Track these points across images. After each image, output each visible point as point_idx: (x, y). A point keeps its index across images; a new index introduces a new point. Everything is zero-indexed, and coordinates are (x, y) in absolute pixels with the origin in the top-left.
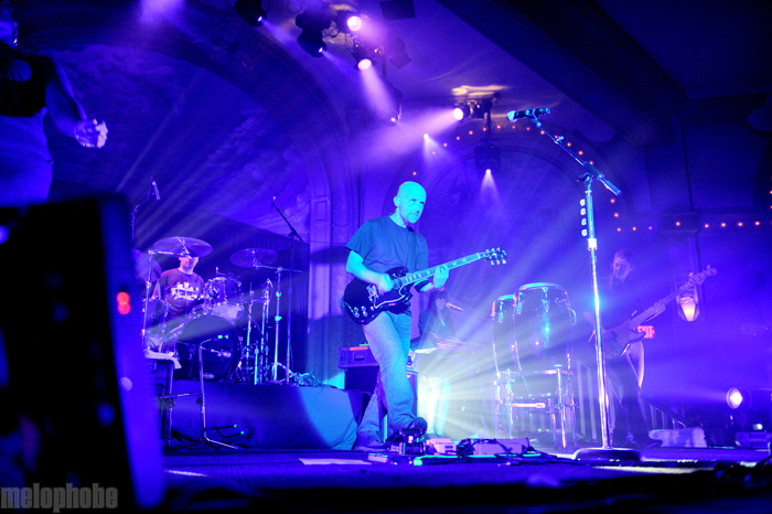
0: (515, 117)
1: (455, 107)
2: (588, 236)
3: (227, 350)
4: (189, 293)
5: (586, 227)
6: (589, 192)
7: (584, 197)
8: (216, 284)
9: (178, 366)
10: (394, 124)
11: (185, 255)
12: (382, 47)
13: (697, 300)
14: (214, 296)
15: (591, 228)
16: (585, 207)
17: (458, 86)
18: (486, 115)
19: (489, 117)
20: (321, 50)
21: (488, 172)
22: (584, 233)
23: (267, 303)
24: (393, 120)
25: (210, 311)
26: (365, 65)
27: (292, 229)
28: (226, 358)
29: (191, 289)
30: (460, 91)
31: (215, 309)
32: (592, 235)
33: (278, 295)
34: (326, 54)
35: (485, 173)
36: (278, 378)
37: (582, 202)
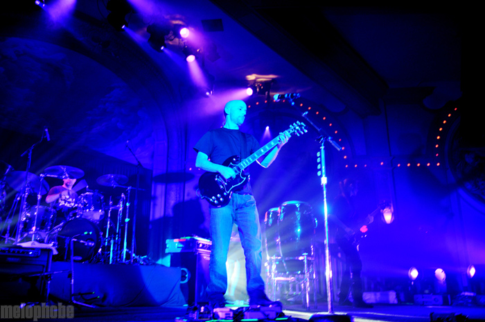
0: (278, 98)
1: (247, 87)
2: (321, 176)
3: (92, 241)
4: (69, 202)
5: (321, 170)
6: (322, 148)
7: (320, 150)
8: (86, 197)
9: (55, 252)
10: (207, 96)
11: (66, 178)
12: (202, 49)
13: (392, 210)
14: (84, 204)
15: (324, 171)
16: (320, 157)
17: (250, 74)
18: (267, 93)
19: (268, 94)
20: (162, 48)
21: (267, 128)
22: (319, 173)
23: (121, 209)
24: (208, 94)
25: (82, 215)
26: (191, 59)
27: (139, 162)
28: (91, 246)
29: (70, 200)
30: (251, 77)
31: (85, 214)
32: (324, 175)
33: (128, 204)
34: (166, 51)
35: (265, 129)
36: (126, 259)
37: (318, 154)
